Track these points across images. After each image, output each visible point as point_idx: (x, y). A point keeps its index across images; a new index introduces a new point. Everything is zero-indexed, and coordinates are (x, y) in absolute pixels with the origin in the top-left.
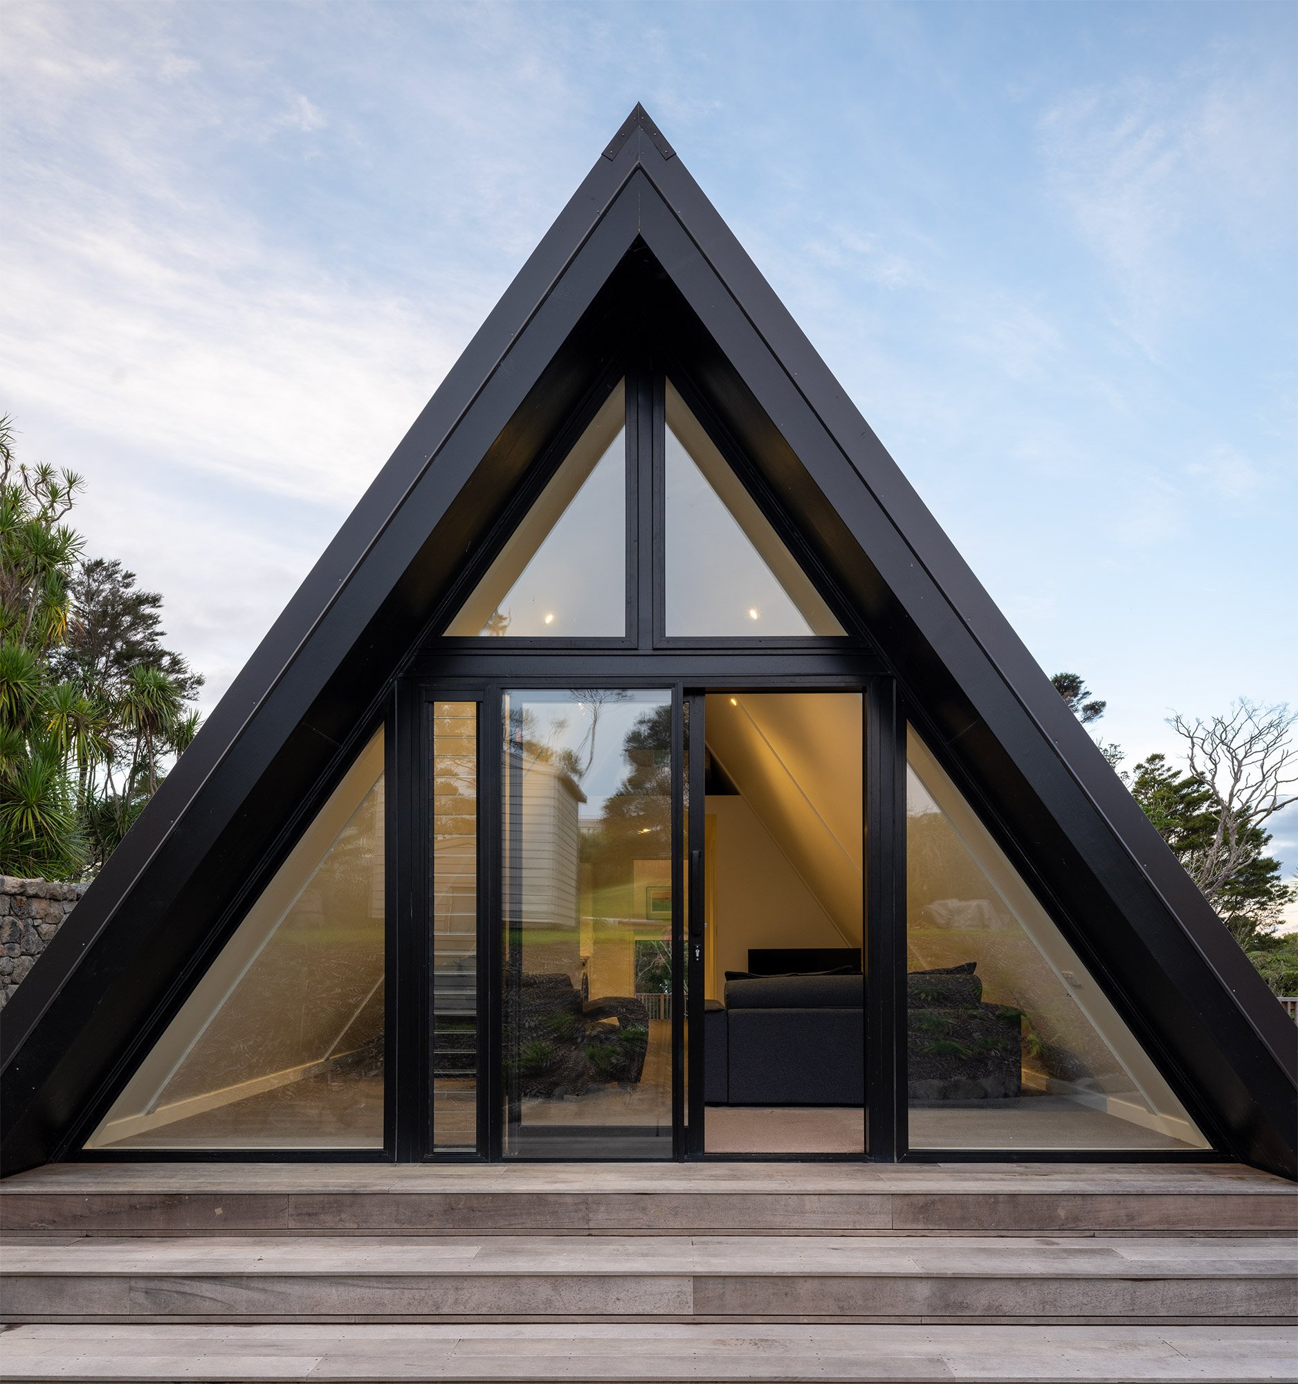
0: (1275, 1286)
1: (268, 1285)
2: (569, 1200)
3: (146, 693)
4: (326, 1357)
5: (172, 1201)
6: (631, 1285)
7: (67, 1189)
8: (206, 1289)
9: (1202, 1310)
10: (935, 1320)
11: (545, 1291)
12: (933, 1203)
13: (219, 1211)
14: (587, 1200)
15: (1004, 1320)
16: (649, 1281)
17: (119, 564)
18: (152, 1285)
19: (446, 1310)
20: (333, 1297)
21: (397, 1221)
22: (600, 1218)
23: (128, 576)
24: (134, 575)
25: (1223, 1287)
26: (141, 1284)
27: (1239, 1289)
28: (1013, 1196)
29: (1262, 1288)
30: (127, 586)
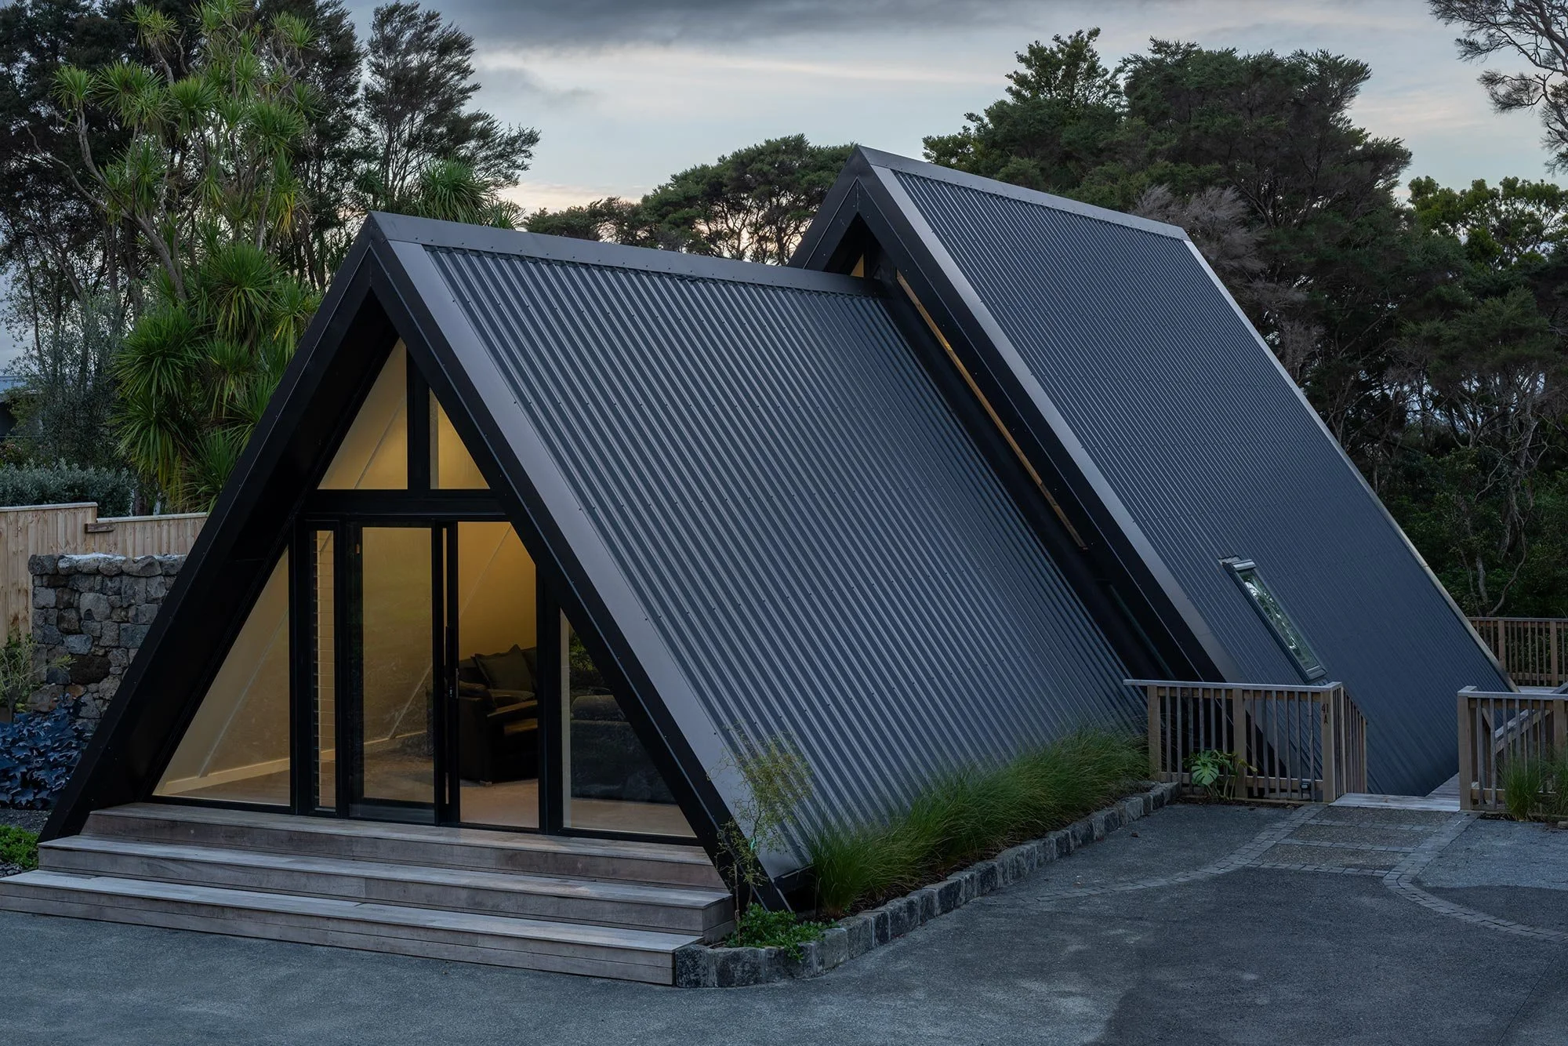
0: (625, 906)
1: (194, 866)
2: (344, 838)
3: (437, 198)
4: (201, 896)
5: (173, 824)
6: (338, 879)
7: (131, 814)
8: (171, 865)
9: (590, 916)
10: (469, 911)
11: (304, 880)
12: (516, 854)
13: (192, 832)
14: (352, 840)
15: (499, 914)
16: (347, 879)
17: (417, 6)
18: (151, 861)
19: (263, 886)
20: (220, 874)
21: (268, 844)
22: (358, 849)
23: (431, 16)
24: (438, 15)
25: (600, 905)
26: (146, 861)
27: (608, 906)
28: (555, 853)
29: (619, 907)
30: (431, 29)
